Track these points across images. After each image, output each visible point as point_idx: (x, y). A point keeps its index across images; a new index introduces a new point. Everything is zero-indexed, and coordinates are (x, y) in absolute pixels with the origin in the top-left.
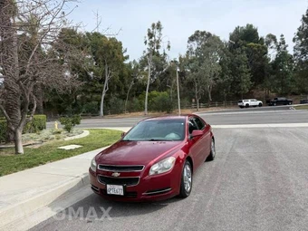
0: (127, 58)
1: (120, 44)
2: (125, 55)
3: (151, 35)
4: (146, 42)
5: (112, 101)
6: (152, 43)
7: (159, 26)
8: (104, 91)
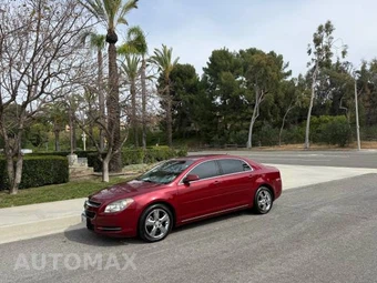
0: (289, 73)
1: (281, 57)
2: (286, 71)
3: (317, 41)
4: (310, 52)
5: (264, 129)
6: (319, 52)
7: (328, 28)
8: (253, 118)
